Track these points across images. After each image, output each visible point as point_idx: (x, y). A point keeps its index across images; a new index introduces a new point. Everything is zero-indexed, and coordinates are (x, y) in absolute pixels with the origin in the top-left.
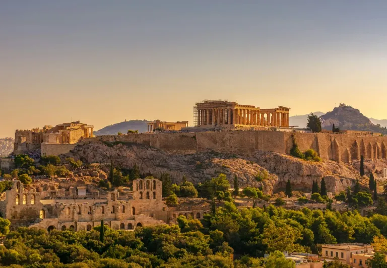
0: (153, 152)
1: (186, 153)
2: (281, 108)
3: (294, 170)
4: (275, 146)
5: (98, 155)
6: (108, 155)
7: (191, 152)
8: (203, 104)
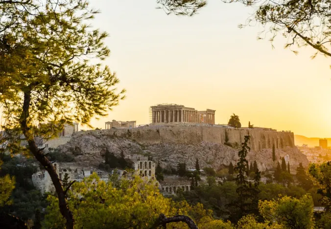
0: (130, 142)
1: (153, 143)
2: (209, 110)
3: (230, 156)
4: (214, 138)
5: (89, 145)
6: (97, 145)
7: (157, 143)
8: (156, 107)
